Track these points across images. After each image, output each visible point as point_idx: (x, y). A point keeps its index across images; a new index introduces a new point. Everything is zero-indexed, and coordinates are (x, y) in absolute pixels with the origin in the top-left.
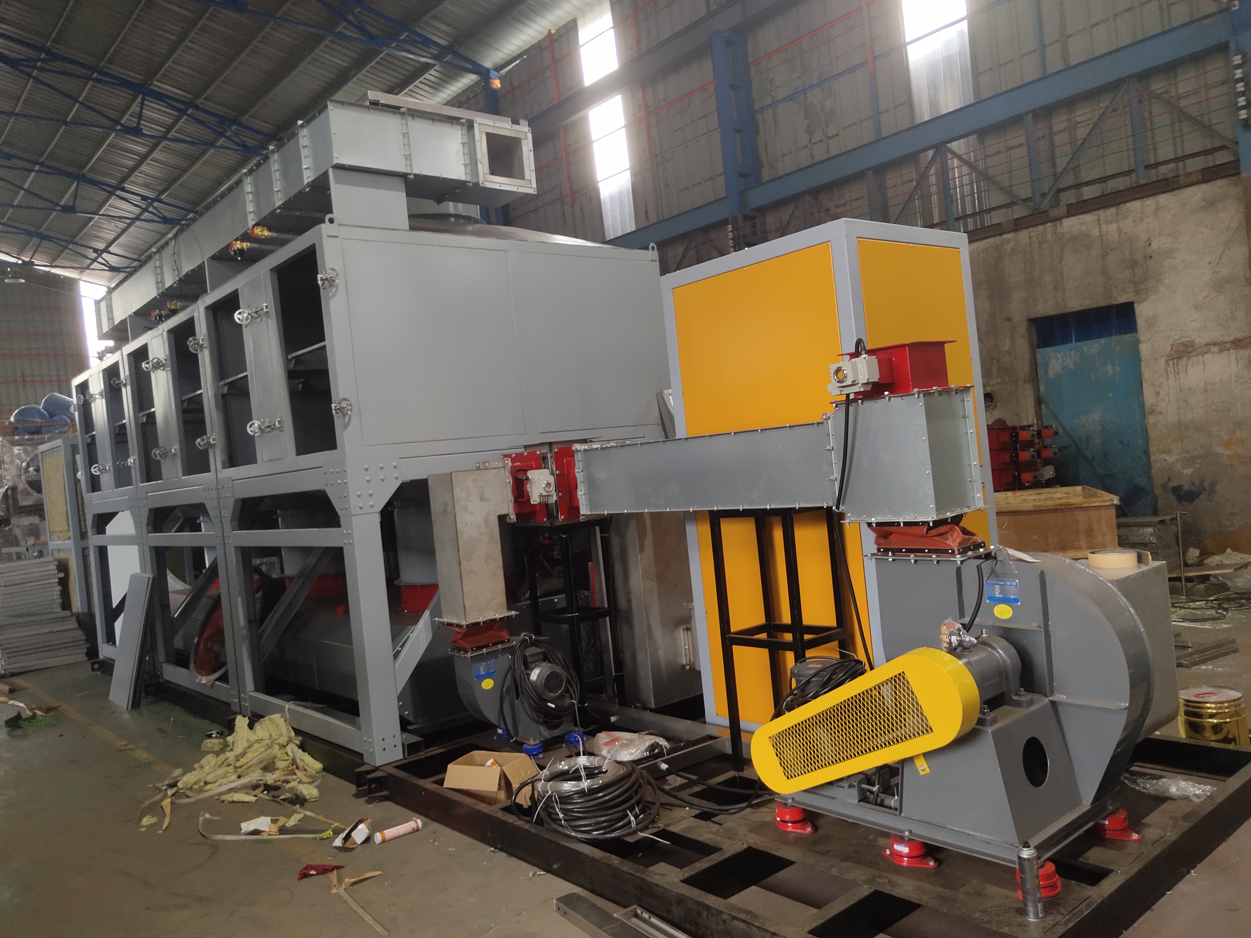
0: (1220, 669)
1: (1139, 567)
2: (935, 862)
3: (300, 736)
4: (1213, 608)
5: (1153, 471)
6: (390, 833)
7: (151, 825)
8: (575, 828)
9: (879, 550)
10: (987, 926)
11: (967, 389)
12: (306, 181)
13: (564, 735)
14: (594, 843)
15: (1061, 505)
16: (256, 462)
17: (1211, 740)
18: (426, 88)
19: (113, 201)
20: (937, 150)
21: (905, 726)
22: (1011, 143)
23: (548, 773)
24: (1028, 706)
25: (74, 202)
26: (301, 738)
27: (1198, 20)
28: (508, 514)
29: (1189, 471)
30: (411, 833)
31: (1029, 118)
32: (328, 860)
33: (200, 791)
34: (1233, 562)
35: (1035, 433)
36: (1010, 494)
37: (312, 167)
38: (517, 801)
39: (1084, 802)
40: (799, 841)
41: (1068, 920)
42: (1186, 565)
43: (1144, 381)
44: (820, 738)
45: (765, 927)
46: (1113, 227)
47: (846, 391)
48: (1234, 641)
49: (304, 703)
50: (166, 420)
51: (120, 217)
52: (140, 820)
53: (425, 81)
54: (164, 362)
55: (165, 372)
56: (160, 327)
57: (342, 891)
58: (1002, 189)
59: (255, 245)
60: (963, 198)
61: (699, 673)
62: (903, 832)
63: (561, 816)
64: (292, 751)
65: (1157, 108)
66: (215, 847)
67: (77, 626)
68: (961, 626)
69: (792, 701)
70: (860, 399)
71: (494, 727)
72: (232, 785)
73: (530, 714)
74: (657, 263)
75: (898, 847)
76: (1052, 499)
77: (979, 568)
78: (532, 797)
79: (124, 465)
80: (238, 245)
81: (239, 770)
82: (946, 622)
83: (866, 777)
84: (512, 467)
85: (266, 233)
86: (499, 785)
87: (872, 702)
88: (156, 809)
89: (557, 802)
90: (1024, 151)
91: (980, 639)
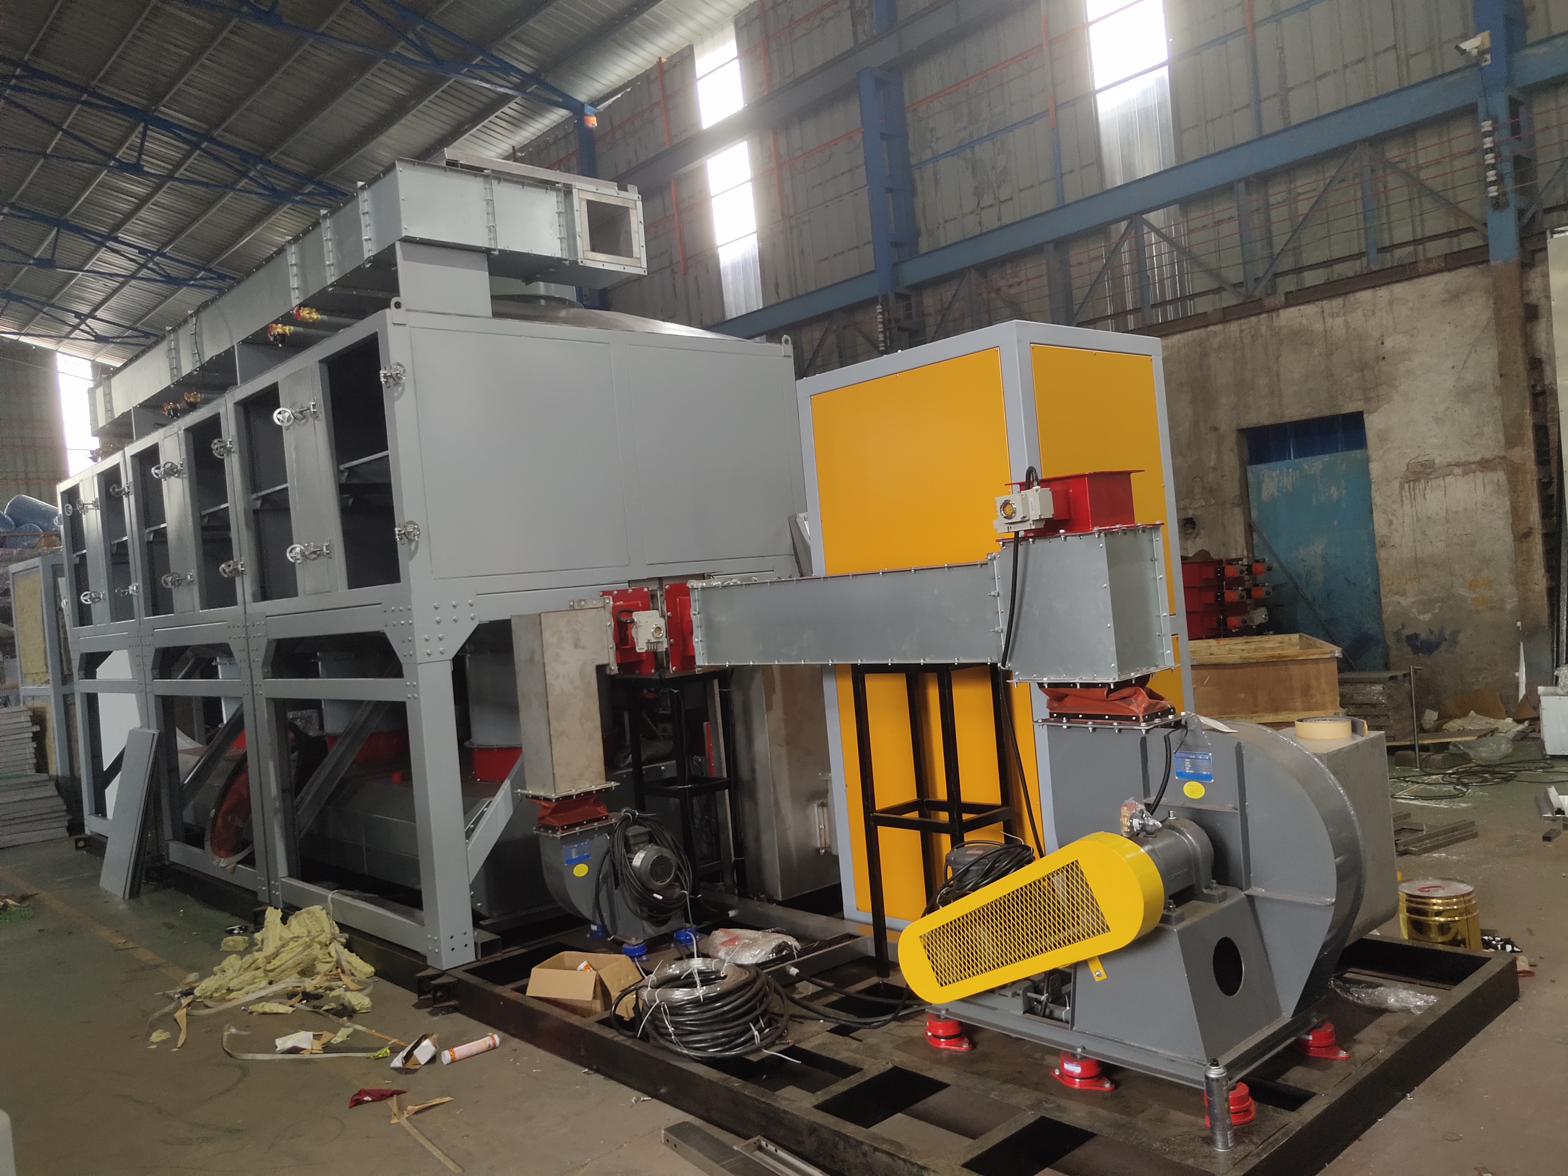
0: (1455, 857)
1: (1354, 738)
2: (1111, 1084)
3: (346, 932)
4: (1450, 783)
5: (1384, 616)
6: (461, 1051)
7: (162, 1041)
8: (686, 1044)
9: (1051, 715)
10: (1168, 1157)
11: (1156, 527)
12: (367, 255)
13: (673, 932)
14: (710, 1062)
15: (1273, 657)
16: (296, 595)
17: (1437, 942)
18: (504, 124)
19: (103, 254)
20: (1131, 222)
21: (1078, 924)
22: (1218, 217)
23: (655, 978)
24: (1220, 902)
25: (53, 254)
26: (347, 935)
27: (1443, 75)
28: (608, 664)
29: (1427, 617)
30: (487, 1051)
31: (1242, 186)
32: (386, 1085)
33: (223, 1000)
34: (1477, 727)
35: (1244, 568)
36: (1213, 642)
37: (374, 238)
38: (617, 1013)
39: (1284, 1014)
40: (953, 1060)
41: (1262, 1149)
42: (1422, 730)
43: (1374, 508)
44: (980, 938)
45: (913, 1160)
46: (1340, 321)
47: (1015, 528)
48: (1473, 823)
49: (350, 892)
50: (180, 538)
51: (111, 275)
52: (149, 1035)
53: (503, 116)
54: (179, 467)
55: (180, 481)
56: (175, 424)
57: (403, 1121)
58: (1209, 272)
59: (300, 330)
60: (1161, 281)
61: (837, 857)
62: (1075, 1048)
63: (671, 1030)
64: (336, 951)
65: (1393, 181)
66: (245, 1069)
67: (56, 793)
68: (1143, 807)
69: (947, 894)
70: (1031, 537)
71: (586, 922)
72: (263, 993)
73: (632, 907)
74: (792, 359)
75: (1068, 1067)
76: (1264, 649)
77: (1167, 739)
78: (636, 1008)
79: (124, 593)
80: (279, 329)
81: (271, 974)
82: (1127, 802)
83: (1033, 984)
84: (613, 607)
85: (315, 316)
86: (594, 993)
87: (1040, 896)
88: (168, 1022)
89: (666, 1014)
90: (1234, 226)
91: (1167, 823)
